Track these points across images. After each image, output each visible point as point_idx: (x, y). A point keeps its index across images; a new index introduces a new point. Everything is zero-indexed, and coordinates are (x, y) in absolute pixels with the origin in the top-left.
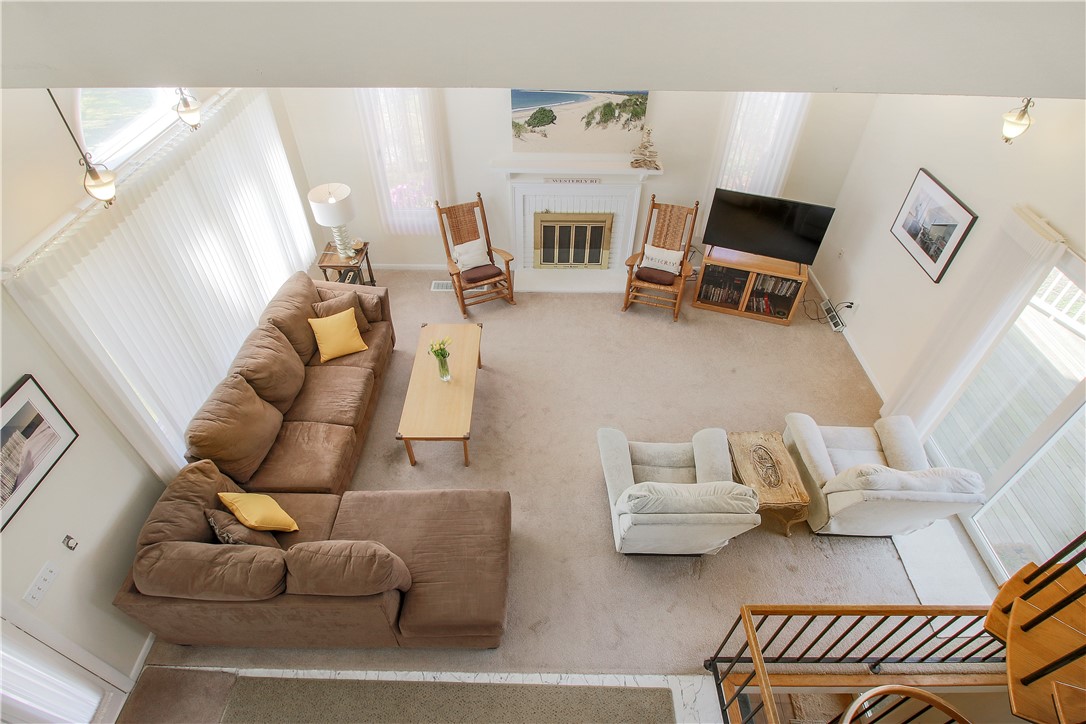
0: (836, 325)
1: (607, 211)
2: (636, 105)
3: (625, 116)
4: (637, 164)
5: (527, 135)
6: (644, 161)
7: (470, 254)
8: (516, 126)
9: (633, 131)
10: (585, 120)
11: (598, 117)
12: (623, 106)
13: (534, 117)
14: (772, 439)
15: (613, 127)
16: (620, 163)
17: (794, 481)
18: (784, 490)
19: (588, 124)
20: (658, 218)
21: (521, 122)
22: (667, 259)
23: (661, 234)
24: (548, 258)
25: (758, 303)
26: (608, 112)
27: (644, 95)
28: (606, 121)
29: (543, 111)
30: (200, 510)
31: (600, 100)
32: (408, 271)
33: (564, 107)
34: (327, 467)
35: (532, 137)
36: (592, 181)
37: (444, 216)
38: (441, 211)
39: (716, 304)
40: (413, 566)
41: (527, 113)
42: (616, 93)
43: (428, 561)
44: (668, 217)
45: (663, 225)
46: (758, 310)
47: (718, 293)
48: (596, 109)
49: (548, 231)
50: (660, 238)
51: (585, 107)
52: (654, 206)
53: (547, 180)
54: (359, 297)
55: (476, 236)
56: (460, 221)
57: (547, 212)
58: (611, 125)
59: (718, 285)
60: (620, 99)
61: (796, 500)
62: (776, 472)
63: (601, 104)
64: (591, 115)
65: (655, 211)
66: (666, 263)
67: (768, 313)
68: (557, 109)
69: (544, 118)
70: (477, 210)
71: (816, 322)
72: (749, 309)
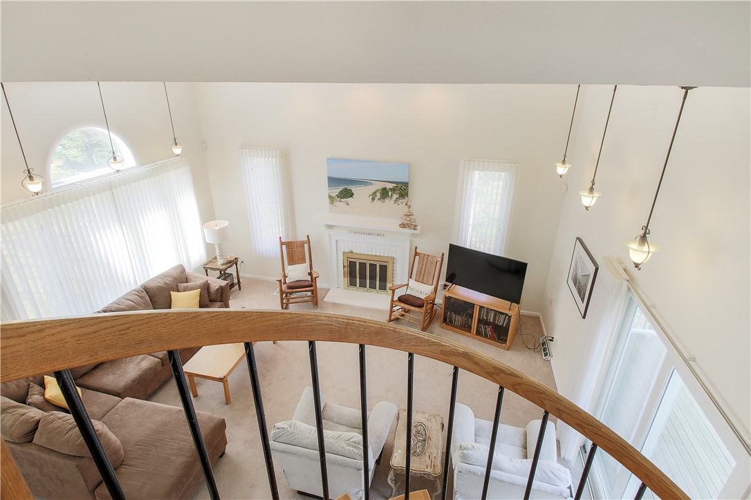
0: (546, 355)
1: (390, 255)
2: (402, 190)
3: (395, 196)
4: (403, 226)
5: (337, 203)
6: (408, 224)
7: (297, 272)
8: (330, 197)
9: (401, 205)
10: (371, 197)
11: (378, 195)
12: (393, 190)
13: (341, 193)
14: (433, 420)
15: (389, 202)
16: (393, 224)
17: (434, 455)
18: (422, 460)
19: (373, 199)
20: (419, 262)
21: (334, 195)
22: (421, 290)
23: (421, 273)
24: (353, 284)
25: (485, 329)
26: (384, 193)
27: (406, 184)
28: (384, 199)
29: (346, 190)
30: (27, 382)
31: (380, 186)
32: (266, 281)
33: (359, 188)
34: (126, 379)
35: (340, 204)
36: (378, 235)
37: (284, 247)
38: (282, 244)
39: (457, 327)
40: (129, 453)
41: (336, 191)
42: (388, 182)
43: (140, 452)
44: (425, 262)
45: (422, 267)
46: (486, 336)
47: (458, 319)
48: (377, 191)
49: (352, 265)
50: (420, 275)
51: (371, 189)
52: (416, 254)
53: (350, 232)
54: (209, 284)
55: (303, 261)
56: (294, 251)
57: (351, 252)
58: (387, 200)
59: (457, 313)
60: (391, 186)
61: (429, 470)
62: (424, 446)
63: (380, 188)
64: (375, 193)
65: (417, 257)
66: (421, 292)
67: (492, 338)
68: (354, 189)
69: (346, 194)
70: (306, 246)
71: (531, 351)
72: (478, 333)
